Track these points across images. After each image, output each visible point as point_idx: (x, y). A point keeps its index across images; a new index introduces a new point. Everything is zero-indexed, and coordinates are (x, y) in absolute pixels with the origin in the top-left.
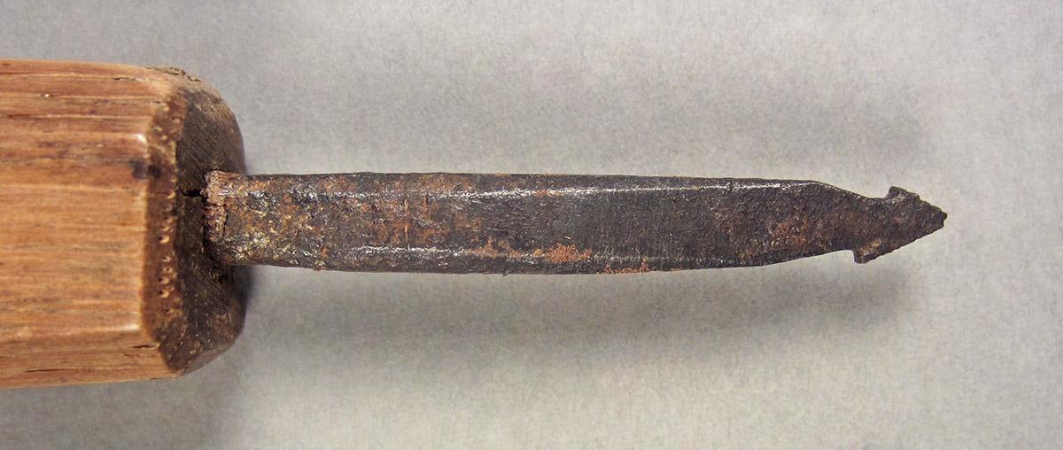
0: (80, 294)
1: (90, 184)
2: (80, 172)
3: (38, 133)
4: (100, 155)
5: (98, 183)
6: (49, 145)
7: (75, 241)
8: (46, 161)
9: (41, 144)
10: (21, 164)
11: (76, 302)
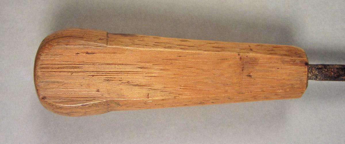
0: (297, 84)
1: (299, 66)
2: (297, 64)
3: (291, 58)
4: (300, 62)
5: (300, 66)
6: (292, 60)
7: (296, 75)
8: (292, 62)
9: (291, 60)
10: (288, 63)
11: (296, 85)
